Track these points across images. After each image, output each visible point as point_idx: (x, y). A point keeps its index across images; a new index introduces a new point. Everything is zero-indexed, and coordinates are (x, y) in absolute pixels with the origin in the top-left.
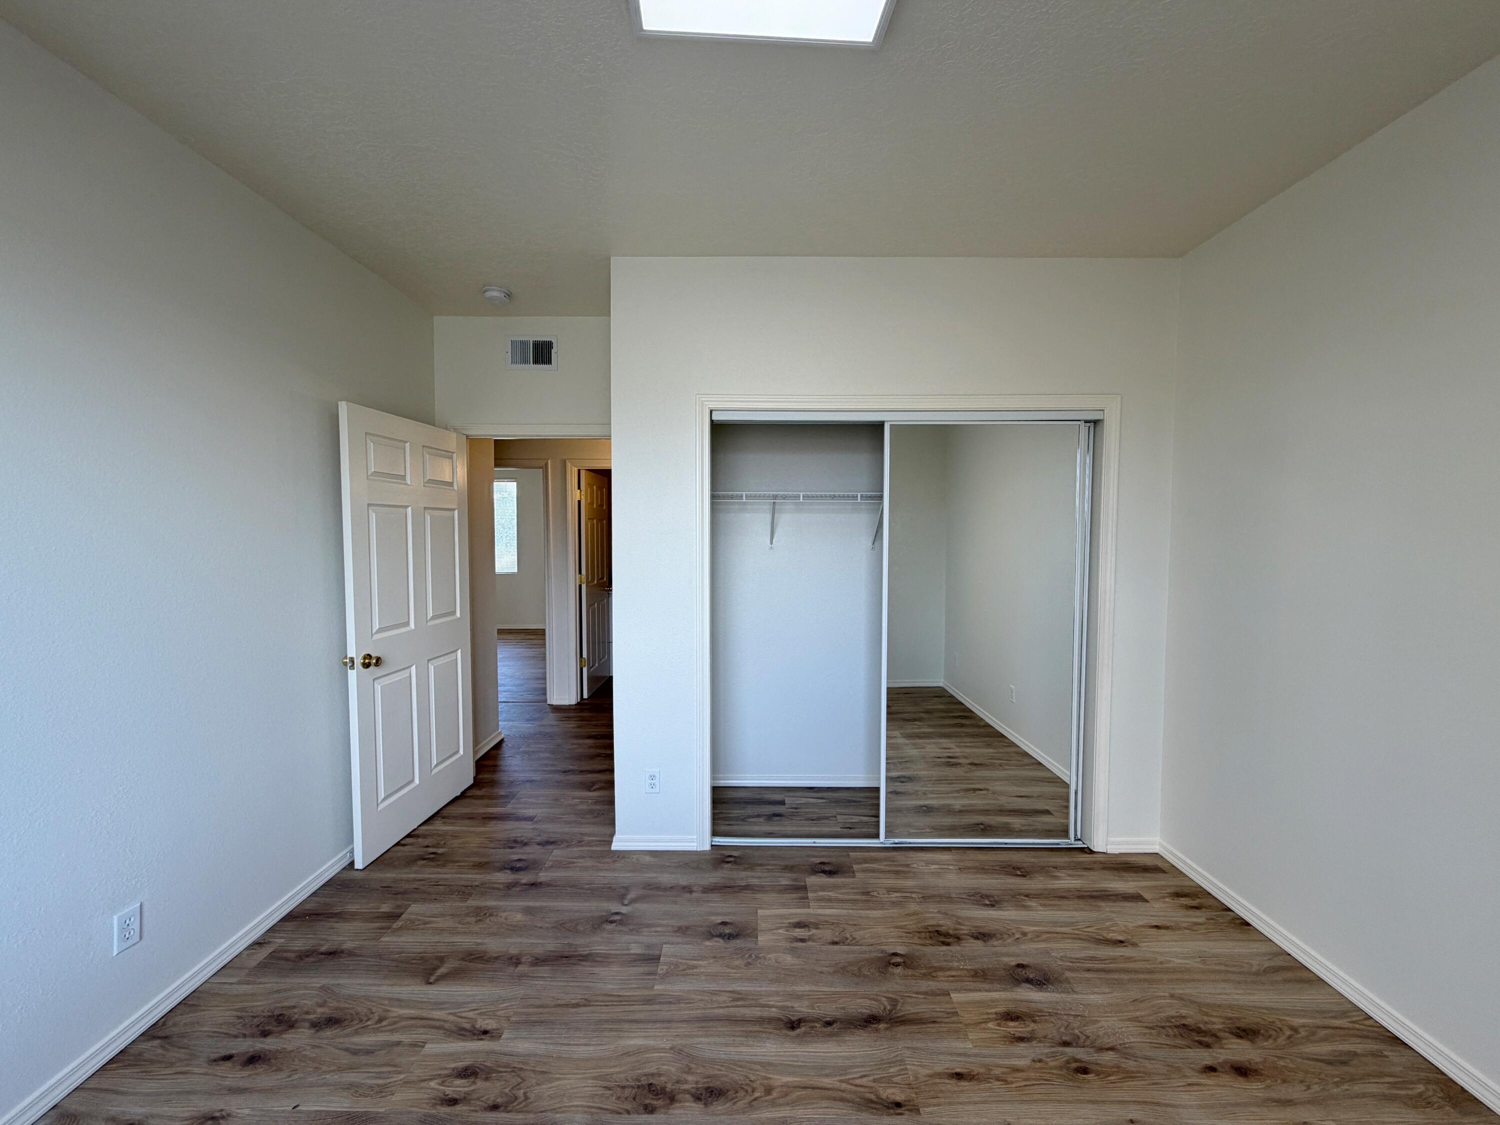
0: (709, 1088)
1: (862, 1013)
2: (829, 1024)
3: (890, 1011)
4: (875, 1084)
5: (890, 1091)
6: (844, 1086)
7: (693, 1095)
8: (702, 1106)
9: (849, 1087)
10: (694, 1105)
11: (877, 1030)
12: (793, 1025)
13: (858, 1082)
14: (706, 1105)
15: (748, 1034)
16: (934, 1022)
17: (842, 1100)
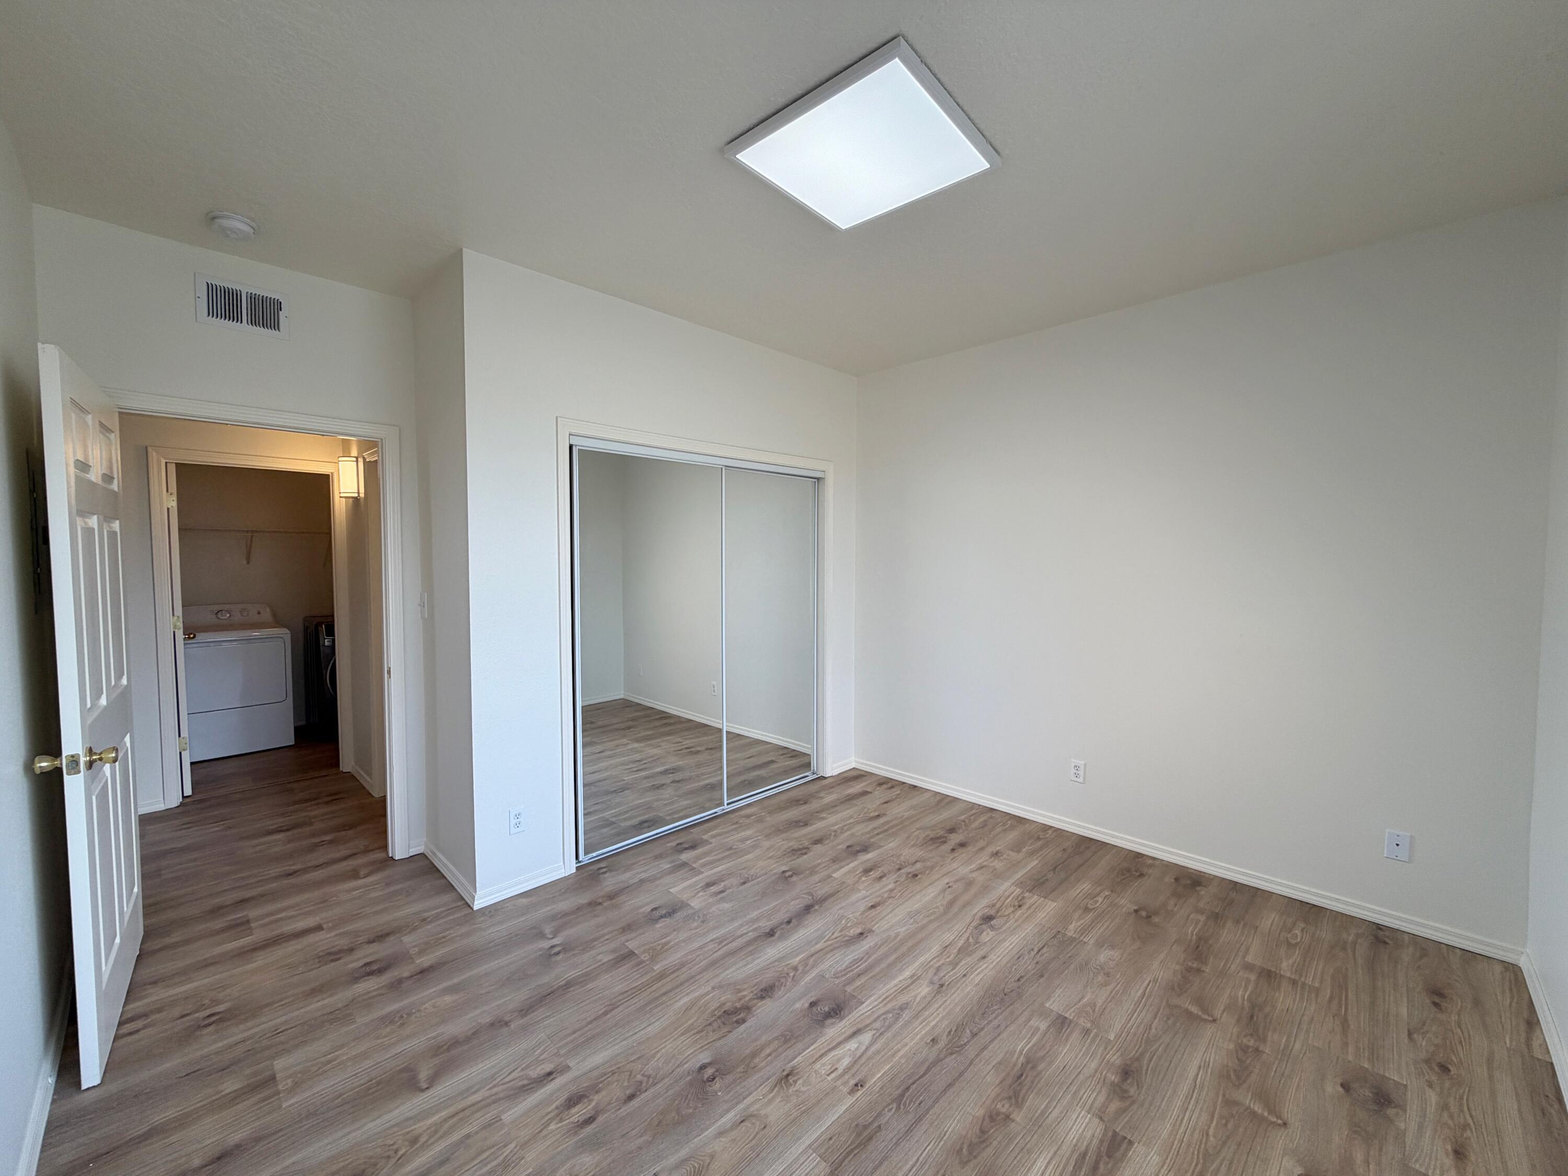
0: (762, 990)
1: (800, 908)
2: (789, 922)
3: (813, 898)
4: (842, 933)
5: (852, 931)
6: (829, 943)
7: (758, 998)
8: (769, 999)
9: (831, 942)
10: (763, 1002)
11: (816, 910)
12: (771, 933)
13: (833, 937)
14: (770, 997)
15: (751, 953)
16: (838, 892)
17: (835, 948)
